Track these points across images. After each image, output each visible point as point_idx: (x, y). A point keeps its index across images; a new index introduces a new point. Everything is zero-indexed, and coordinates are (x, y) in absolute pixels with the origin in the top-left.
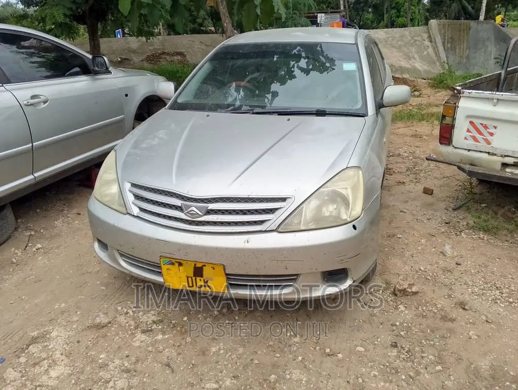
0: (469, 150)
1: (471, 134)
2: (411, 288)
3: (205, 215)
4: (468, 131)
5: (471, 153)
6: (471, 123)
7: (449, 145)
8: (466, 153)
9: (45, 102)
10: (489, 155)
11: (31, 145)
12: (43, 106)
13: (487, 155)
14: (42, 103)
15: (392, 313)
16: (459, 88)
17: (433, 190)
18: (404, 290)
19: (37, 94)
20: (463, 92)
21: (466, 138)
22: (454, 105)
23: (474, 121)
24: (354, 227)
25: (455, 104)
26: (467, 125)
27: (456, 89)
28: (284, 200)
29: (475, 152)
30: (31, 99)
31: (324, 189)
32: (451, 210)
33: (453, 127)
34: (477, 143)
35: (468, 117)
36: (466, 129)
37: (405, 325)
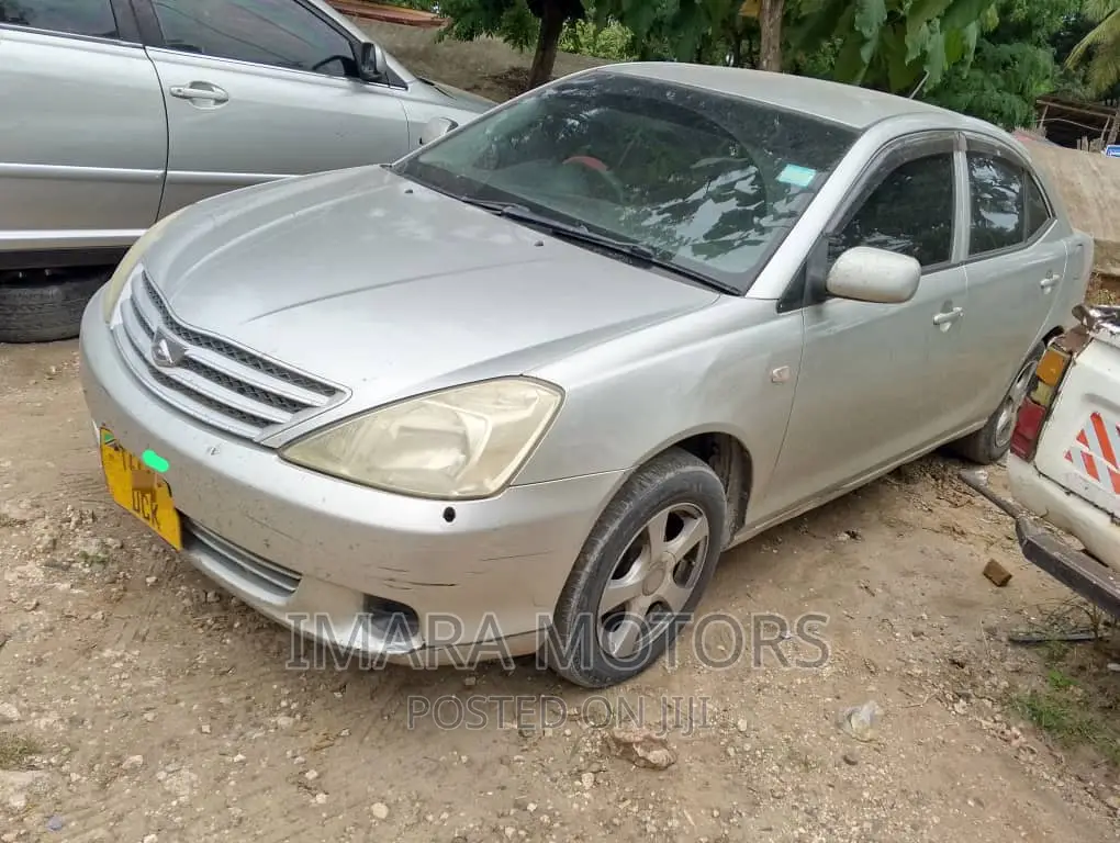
0: (1069, 492)
1: (1086, 450)
2: (648, 750)
3: (179, 365)
4: (1082, 438)
5: (1071, 502)
6: (1096, 418)
7: (1029, 462)
8: (1060, 495)
9: (218, 101)
10: (1113, 521)
11: (161, 172)
12: (212, 106)
13: (1108, 519)
14: (212, 102)
15: (554, 780)
16: (1094, 313)
17: (1010, 576)
18: (628, 745)
19: (210, 81)
20: (1099, 328)
21: (1069, 456)
22: (1069, 356)
23: (1106, 415)
24: (449, 515)
25: (1071, 353)
26: (1083, 421)
27: (1088, 316)
28: (330, 391)
29: (1079, 501)
30: (191, 87)
31: (427, 402)
32: (1004, 639)
33: (1048, 413)
34: (1090, 478)
35: (1092, 398)
36: (1077, 432)
37: (545, 818)
